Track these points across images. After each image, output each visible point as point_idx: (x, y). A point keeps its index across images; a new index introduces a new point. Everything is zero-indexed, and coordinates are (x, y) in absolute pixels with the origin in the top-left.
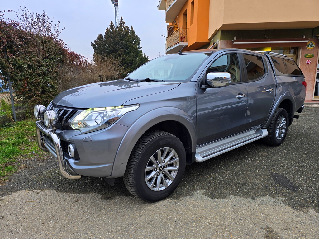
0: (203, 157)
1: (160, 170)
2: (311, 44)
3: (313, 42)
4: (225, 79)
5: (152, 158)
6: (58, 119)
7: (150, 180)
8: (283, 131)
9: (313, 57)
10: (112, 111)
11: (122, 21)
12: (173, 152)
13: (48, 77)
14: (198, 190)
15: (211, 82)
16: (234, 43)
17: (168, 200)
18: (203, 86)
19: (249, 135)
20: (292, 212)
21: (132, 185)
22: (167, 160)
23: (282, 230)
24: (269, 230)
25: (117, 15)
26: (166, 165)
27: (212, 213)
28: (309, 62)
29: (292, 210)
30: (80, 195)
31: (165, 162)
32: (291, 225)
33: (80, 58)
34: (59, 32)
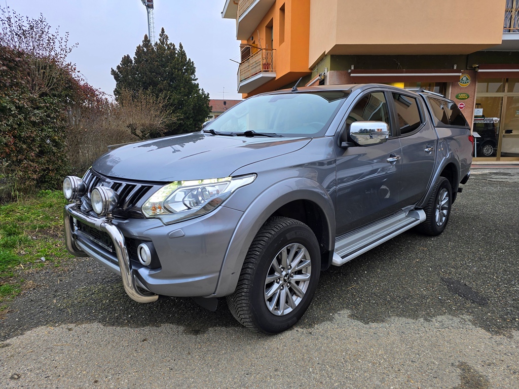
0: (343, 257)
1: (285, 280)
2: (464, 79)
3: (468, 76)
4: (380, 132)
5: (274, 262)
6: (117, 201)
7: (270, 300)
8: (445, 212)
9: (468, 98)
10: (214, 186)
11: (163, 34)
12: (303, 252)
13: (49, 128)
14: (339, 310)
15: (355, 137)
16: (352, 75)
17: (296, 329)
18: (344, 144)
19: (400, 220)
20: (488, 337)
21: (245, 309)
22: (294, 264)
23: (483, 366)
24: (464, 367)
25: (152, 25)
26: (293, 273)
27: (372, 347)
28: (462, 106)
29: (488, 335)
30: (147, 329)
31: (291, 267)
32: (494, 358)
33: (97, 95)
34: (68, 51)
